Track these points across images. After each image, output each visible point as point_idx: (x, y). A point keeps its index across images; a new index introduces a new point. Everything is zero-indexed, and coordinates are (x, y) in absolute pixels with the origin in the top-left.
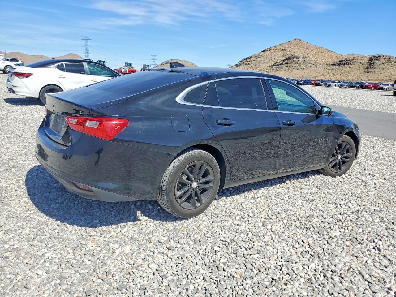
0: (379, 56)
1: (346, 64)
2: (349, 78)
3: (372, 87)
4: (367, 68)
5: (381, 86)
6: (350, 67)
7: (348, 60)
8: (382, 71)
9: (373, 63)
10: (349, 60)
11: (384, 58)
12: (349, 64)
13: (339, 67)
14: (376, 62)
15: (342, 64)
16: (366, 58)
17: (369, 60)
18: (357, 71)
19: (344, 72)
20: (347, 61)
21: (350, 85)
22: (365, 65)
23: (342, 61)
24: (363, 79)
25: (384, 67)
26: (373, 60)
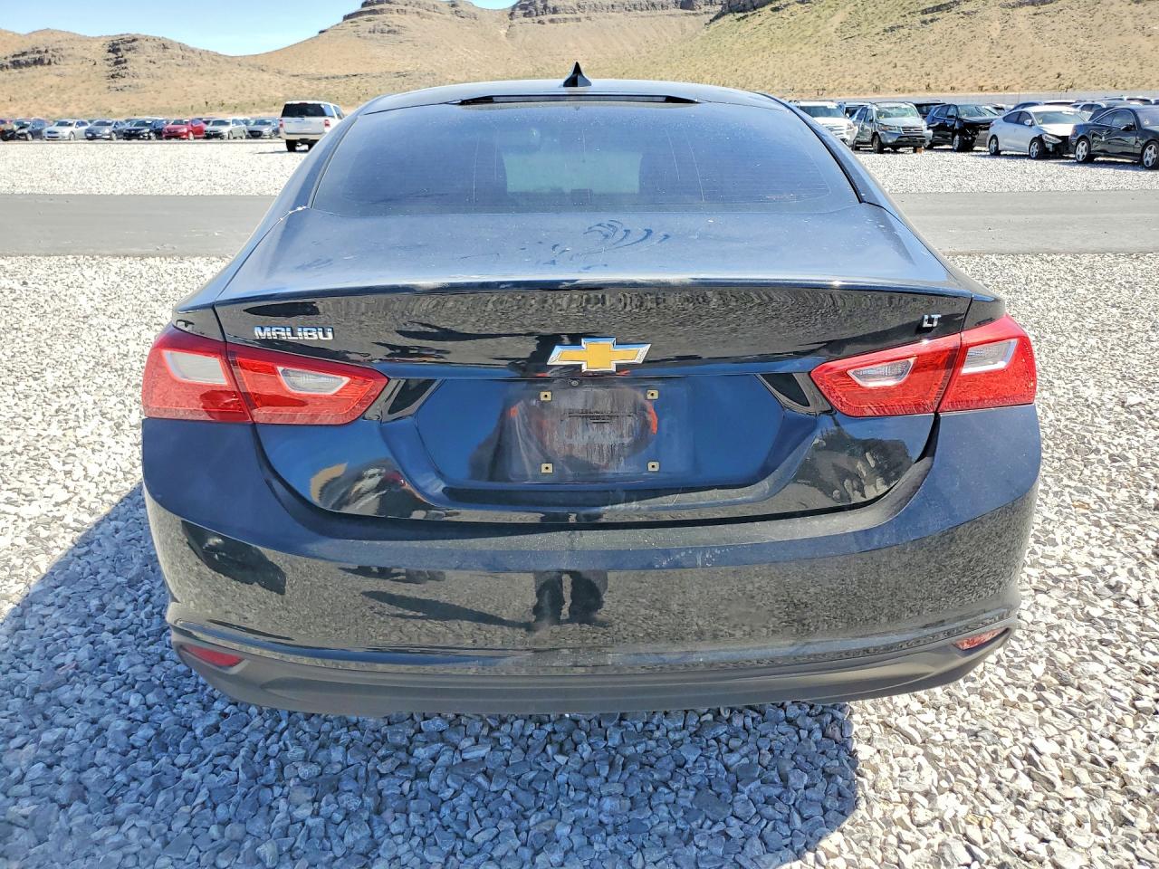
0: (134, 40)
1: (39, 62)
2: (68, 110)
3: (187, 134)
4: (113, 77)
5: (208, 128)
6: (57, 72)
7: (43, 49)
8: (158, 84)
9: (126, 61)
10: (46, 51)
11: (148, 44)
12: (49, 63)
13: (20, 75)
14: (128, 55)
15: (27, 64)
16: (96, 45)
17: (109, 51)
18: (83, 85)
19: (43, 90)
20: (39, 52)
21: (120, 132)
22: (105, 68)
23: (24, 54)
24: (115, 110)
25: (159, 72)
26: (119, 50)
